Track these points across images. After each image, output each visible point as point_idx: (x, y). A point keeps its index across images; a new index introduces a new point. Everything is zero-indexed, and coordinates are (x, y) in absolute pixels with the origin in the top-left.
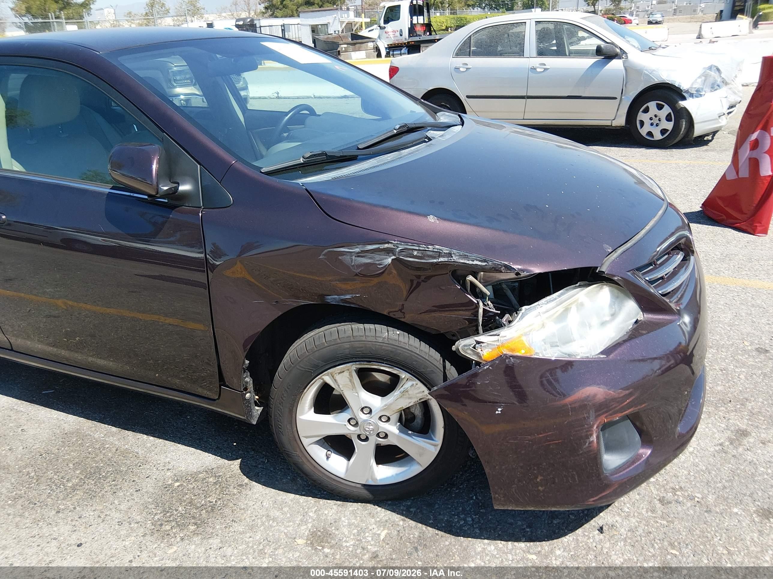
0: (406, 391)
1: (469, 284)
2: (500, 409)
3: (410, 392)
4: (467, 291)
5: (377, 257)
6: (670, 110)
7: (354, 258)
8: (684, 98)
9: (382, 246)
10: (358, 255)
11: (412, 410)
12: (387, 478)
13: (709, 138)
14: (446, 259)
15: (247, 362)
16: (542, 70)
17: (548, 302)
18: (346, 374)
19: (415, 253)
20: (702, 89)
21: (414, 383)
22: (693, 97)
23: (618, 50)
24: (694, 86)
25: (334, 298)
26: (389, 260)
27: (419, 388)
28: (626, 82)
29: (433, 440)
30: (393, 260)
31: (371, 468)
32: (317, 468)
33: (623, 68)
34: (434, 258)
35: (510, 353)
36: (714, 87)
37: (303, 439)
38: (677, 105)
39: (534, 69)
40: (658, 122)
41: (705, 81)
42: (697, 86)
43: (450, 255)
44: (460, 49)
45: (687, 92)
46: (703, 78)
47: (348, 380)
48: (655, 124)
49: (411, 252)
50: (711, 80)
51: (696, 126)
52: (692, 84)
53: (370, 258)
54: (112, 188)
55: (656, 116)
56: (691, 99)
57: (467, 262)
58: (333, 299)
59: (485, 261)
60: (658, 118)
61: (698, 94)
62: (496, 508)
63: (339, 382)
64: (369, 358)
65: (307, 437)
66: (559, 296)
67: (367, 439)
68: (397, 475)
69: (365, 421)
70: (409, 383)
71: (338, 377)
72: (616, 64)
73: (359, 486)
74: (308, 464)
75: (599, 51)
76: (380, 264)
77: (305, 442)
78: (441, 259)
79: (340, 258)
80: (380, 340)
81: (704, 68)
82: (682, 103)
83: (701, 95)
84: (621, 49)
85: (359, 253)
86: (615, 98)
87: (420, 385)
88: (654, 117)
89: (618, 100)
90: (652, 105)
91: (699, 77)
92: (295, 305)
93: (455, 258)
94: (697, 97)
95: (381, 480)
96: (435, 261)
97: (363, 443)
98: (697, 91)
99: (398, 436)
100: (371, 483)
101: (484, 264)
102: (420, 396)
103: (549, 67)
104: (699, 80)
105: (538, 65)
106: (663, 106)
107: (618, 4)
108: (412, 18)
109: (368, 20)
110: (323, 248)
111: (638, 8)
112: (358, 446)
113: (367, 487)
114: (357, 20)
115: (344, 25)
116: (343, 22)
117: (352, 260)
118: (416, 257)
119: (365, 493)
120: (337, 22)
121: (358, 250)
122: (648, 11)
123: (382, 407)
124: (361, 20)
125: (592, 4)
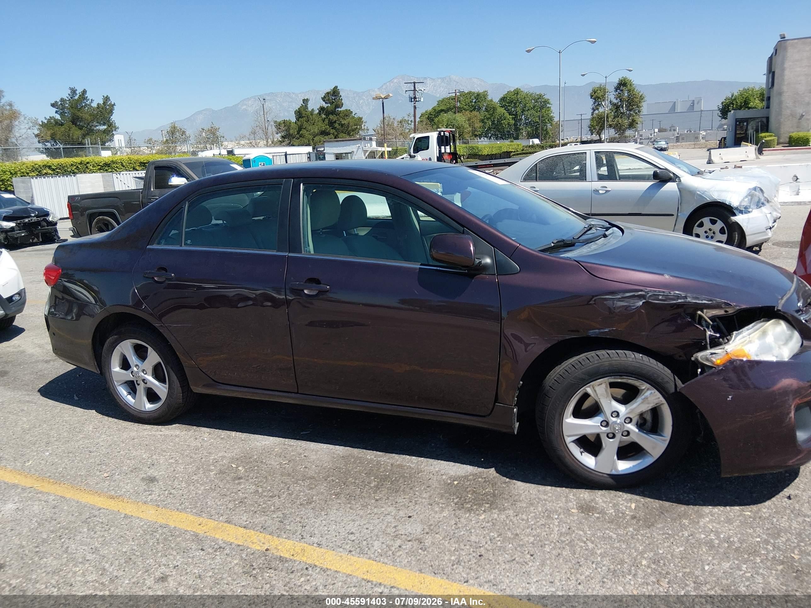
0: (646, 398)
1: (697, 317)
2: (730, 397)
3: (649, 399)
4: (695, 322)
5: (632, 301)
6: (723, 225)
7: (615, 302)
8: (734, 215)
9: (636, 294)
10: (619, 300)
11: (645, 416)
12: (627, 469)
13: (758, 249)
14: (682, 301)
15: (521, 383)
16: (604, 192)
17: (748, 330)
18: (603, 386)
19: (660, 297)
20: (750, 206)
21: (653, 391)
22: (742, 213)
23: (672, 175)
24: (742, 204)
25: (595, 332)
26: (641, 303)
27: (656, 395)
28: (681, 201)
29: (662, 436)
30: (643, 303)
31: (614, 462)
32: (575, 462)
33: (677, 190)
34: (674, 300)
35: (737, 358)
36: (759, 204)
37: (565, 437)
38: (729, 221)
39: (596, 191)
40: (713, 235)
41: (751, 199)
42: (745, 204)
43: (686, 297)
44: (527, 175)
45: (737, 209)
46: (750, 197)
47: (604, 390)
48: (710, 237)
49: (657, 297)
50: (756, 199)
51: (748, 238)
52: (741, 202)
53: (627, 302)
54: (421, 265)
55: (710, 230)
56: (740, 214)
57: (698, 302)
58: (593, 333)
59: (711, 300)
60: (712, 232)
61: (745, 210)
62: (723, 476)
63: (597, 392)
64: (621, 373)
65: (569, 436)
66: (753, 327)
67: (614, 437)
68: (634, 466)
69: (614, 422)
70: (649, 392)
71: (597, 388)
72: (671, 186)
73: (605, 475)
74: (568, 457)
75: (656, 176)
76: (633, 306)
77: (568, 440)
78: (680, 301)
79: (605, 302)
80: (631, 360)
81: (750, 189)
82: (734, 219)
83: (749, 212)
84: (674, 174)
85: (620, 298)
86: (673, 215)
87: (657, 393)
88: (708, 231)
89: (675, 216)
90: (706, 221)
91: (746, 197)
92: (561, 339)
93: (689, 300)
94: (746, 213)
95: (622, 471)
96: (675, 302)
97: (611, 440)
98: (745, 208)
99: (637, 433)
100: (614, 472)
101: (710, 302)
102: (656, 401)
103: (610, 189)
104: (746, 199)
105: (600, 188)
106: (716, 221)
107: (623, 133)
108: (440, 148)
109: (390, 149)
110: (593, 297)
111: (641, 136)
112: (605, 444)
113: (612, 476)
114: (380, 149)
115: (367, 154)
116: (367, 151)
117: (613, 304)
118: (661, 300)
119: (610, 480)
120: (360, 151)
121: (619, 296)
122: (651, 139)
123: (627, 411)
124: (383, 149)
125: (597, 133)
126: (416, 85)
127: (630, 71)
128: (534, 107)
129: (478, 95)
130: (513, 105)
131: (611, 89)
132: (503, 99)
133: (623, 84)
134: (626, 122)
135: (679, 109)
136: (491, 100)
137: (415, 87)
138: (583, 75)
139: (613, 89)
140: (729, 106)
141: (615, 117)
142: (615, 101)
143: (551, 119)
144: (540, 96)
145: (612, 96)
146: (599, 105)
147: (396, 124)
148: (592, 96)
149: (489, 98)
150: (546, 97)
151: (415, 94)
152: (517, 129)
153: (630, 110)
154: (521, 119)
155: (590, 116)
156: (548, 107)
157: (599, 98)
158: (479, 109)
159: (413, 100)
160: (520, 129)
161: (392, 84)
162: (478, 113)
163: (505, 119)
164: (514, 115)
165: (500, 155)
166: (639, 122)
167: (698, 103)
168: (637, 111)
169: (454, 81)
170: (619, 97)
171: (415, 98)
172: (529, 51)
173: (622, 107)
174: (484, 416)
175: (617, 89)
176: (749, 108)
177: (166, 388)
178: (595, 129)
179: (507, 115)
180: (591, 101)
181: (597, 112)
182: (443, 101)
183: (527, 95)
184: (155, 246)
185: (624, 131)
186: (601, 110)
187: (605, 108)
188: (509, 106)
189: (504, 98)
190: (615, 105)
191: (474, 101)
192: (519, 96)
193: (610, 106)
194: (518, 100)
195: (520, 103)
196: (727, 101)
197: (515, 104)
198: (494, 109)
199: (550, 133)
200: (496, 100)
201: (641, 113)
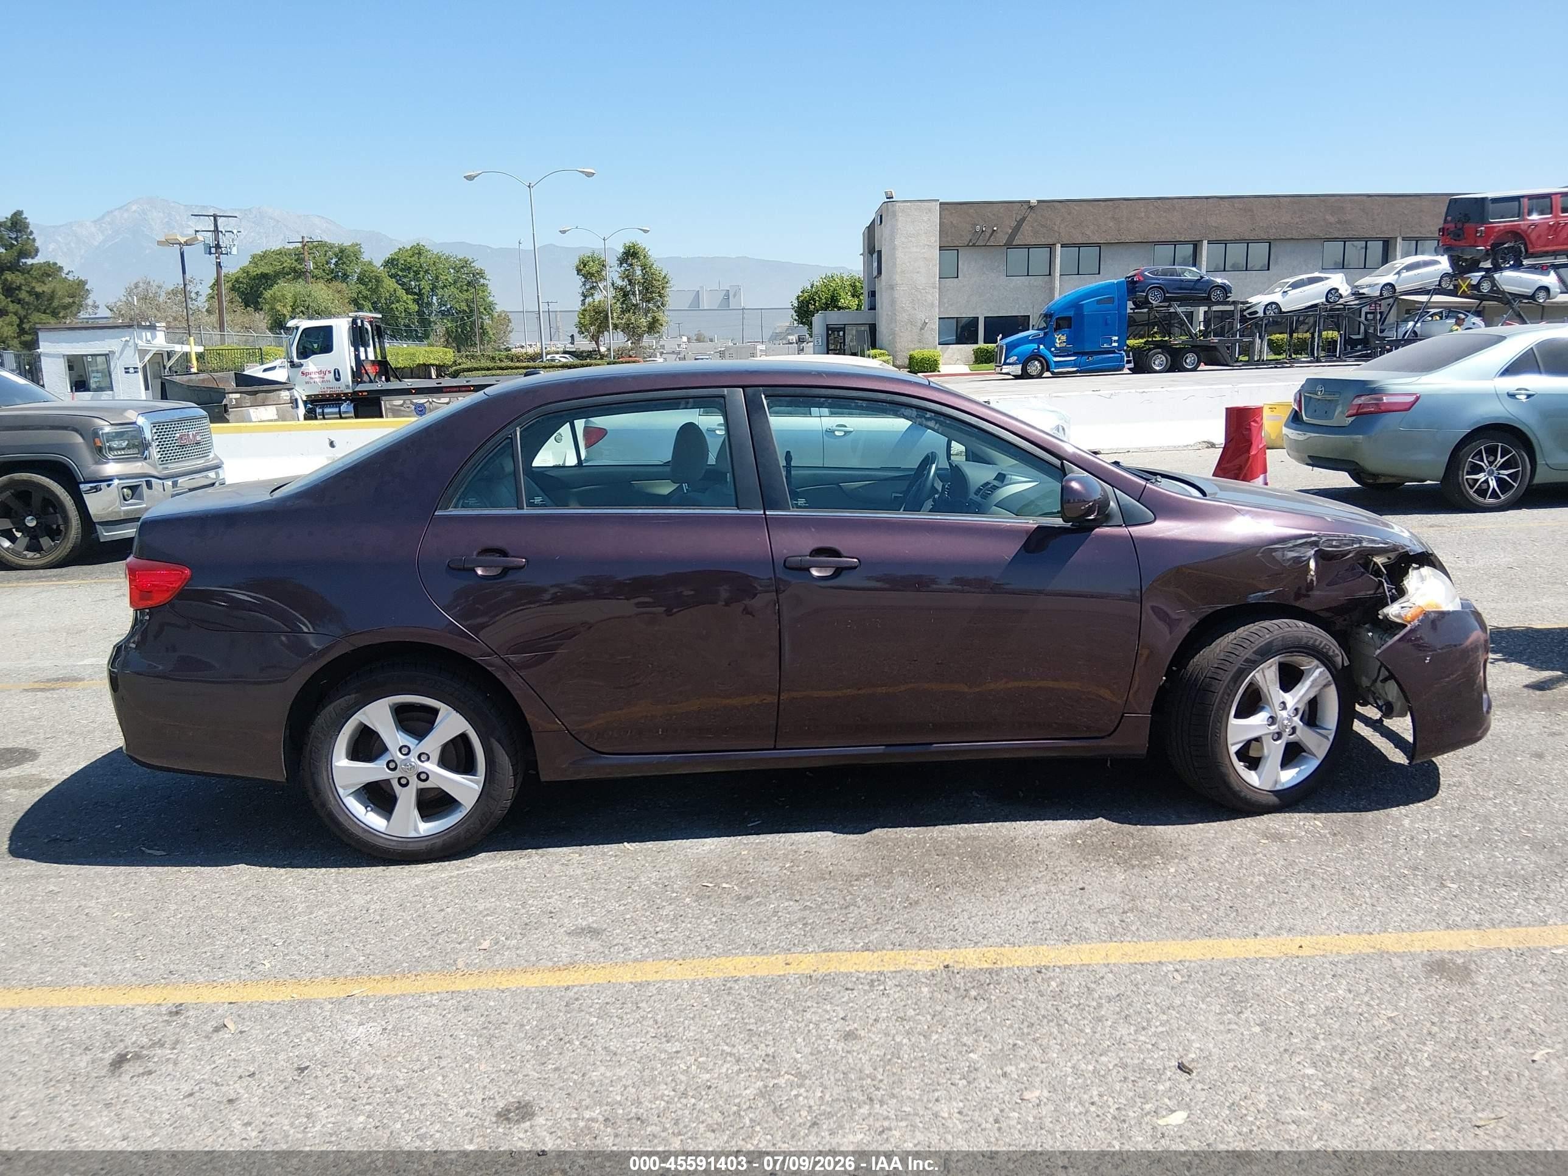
1: (1371, 566)
2: (1428, 658)
3: (1318, 680)
4: (1368, 572)
5: (1303, 550)
9: (1309, 540)
10: (1290, 549)
12: (1291, 780)
14: (1359, 545)
15: (1164, 678)
18: (1272, 669)
19: (1334, 543)
21: (1322, 669)
25: (1256, 597)
26: (1311, 553)
27: (1325, 675)
29: (1326, 732)
30: (1315, 551)
31: (1278, 773)
34: (1347, 545)
37: (1229, 748)
43: (1360, 542)
47: (1271, 676)
49: (1331, 542)
53: (1297, 552)
57: (1375, 546)
58: (1253, 598)
63: (1267, 677)
64: (1289, 649)
65: (1232, 746)
67: (1279, 737)
68: (1297, 775)
69: (1281, 717)
70: (1318, 671)
71: (1264, 673)
73: (1268, 793)
76: (1304, 557)
77: (1232, 752)
78: (1355, 546)
79: (1274, 554)
85: (1290, 547)
87: (1326, 671)
93: (1365, 544)
95: (1284, 784)
96: (1350, 548)
97: (1274, 744)
99: (1302, 729)
100: (1278, 787)
101: (1387, 546)
105: (835, 428)
107: (639, 340)
108: (357, 350)
109: (201, 349)
110: (1261, 547)
111: (663, 347)
112: (1268, 749)
113: (1276, 793)
114: (178, 348)
115: (147, 358)
116: (146, 352)
117: (1283, 555)
118: (1335, 547)
119: (1274, 799)
120: (130, 351)
121: (1290, 545)
122: (679, 353)
123: (1296, 700)
124: (186, 348)
125: (592, 337)
126: (220, 221)
127: (646, 231)
128: (455, 282)
129: (342, 251)
130: (412, 275)
131: (612, 261)
132: (390, 263)
133: (631, 254)
134: (644, 322)
135: (705, 304)
136: (370, 263)
137: (216, 226)
138: (563, 232)
139: (616, 263)
140: (808, 303)
141: (623, 312)
142: (620, 283)
143: (489, 308)
144: (465, 263)
145: (614, 274)
146: (593, 288)
147: (162, 299)
148: (579, 271)
149: (366, 257)
150: (477, 265)
151: (217, 239)
152: (425, 322)
153: (648, 301)
154: (430, 304)
155: (577, 306)
156: (483, 285)
157: (592, 275)
158: (346, 277)
159: (213, 250)
160: (430, 322)
161: (126, 215)
162: (345, 285)
163: (398, 302)
164: (415, 294)
165: (412, 370)
166: (664, 324)
167: (735, 296)
168: (659, 304)
169: (271, 218)
170: (629, 277)
171: (218, 246)
172: (470, 178)
173: (634, 294)
174: (1102, 738)
175: (622, 261)
176: (840, 308)
177: (477, 782)
178: (587, 331)
179: (401, 292)
180: (579, 280)
181: (589, 300)
182: (264, 256)
183: (439, 258)
184: (452, 512)
185: (641, 336)
186: (598, 297)
187: (604, 296)
188: (405, 276)
189: (393, 260)
190: (621, 289)
191: (333, 261)
192: (422, 260)
193: (611, 293)
194: (421, 267)
195: (427, 272)
196: (806, 295)
197: (417, 273)
198: (378, 280)
199: (491, 333)
200: (378, 263)
201: (667, 307)
